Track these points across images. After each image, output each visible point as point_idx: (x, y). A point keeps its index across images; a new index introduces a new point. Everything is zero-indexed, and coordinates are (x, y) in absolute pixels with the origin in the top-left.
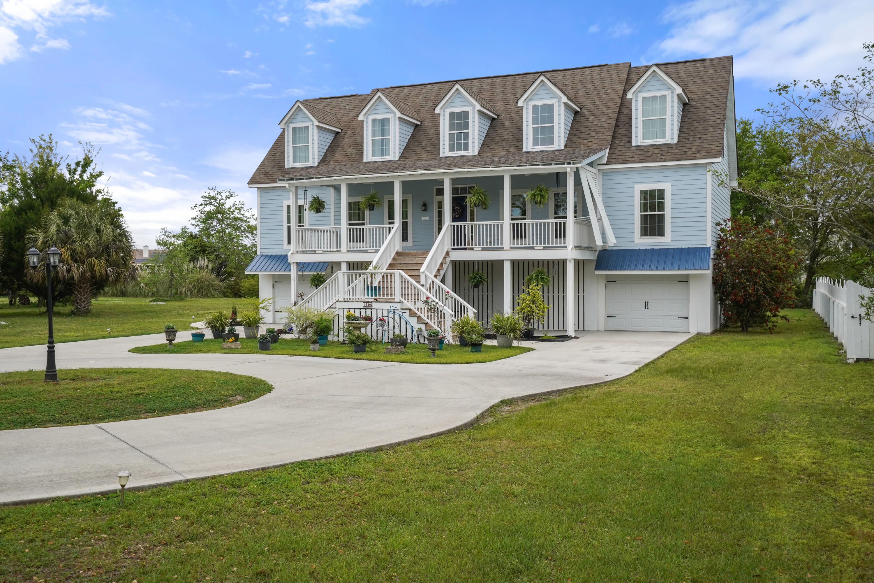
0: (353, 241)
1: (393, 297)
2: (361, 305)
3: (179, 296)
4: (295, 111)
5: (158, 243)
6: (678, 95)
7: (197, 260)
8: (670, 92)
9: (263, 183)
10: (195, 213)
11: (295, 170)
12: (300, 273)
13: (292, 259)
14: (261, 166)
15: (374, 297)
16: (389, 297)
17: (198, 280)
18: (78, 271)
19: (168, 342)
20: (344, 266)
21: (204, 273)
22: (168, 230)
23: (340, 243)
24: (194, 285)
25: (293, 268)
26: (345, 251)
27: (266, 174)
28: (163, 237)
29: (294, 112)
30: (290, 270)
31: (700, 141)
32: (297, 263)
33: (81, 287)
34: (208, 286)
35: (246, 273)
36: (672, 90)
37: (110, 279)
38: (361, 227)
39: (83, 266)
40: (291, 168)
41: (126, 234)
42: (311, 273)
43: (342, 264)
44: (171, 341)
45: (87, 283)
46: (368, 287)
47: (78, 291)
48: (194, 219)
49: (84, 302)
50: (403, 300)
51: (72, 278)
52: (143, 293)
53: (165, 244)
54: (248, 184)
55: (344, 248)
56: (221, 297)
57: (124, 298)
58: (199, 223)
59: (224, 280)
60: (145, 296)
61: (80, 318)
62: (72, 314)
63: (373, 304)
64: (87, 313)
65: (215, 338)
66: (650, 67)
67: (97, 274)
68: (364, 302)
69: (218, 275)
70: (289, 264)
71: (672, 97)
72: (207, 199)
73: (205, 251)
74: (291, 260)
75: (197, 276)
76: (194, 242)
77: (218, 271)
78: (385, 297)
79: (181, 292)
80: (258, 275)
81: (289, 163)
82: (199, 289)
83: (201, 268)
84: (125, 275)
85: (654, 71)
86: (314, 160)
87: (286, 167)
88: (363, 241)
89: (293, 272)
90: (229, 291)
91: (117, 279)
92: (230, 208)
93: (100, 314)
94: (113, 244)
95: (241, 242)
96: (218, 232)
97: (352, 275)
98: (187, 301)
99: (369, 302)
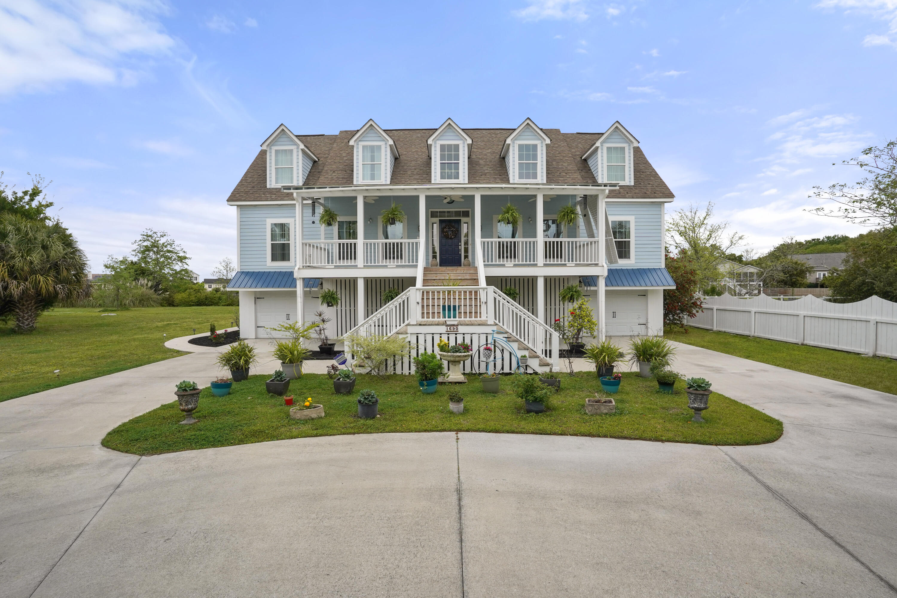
18: (18, 288)
33: (23, 305)
37: (60, 296)
39: (25, 284)
45: (32, 300)
47: (20, 309)
49: (28, 319)
51: (11, 296)
61: (22, 337)
62: (13, 332)
64: (32, 331)
67: (44, 291)
84: (77, 292)
91: (69, 296)
93: (47, 331)
94: (64, 261)
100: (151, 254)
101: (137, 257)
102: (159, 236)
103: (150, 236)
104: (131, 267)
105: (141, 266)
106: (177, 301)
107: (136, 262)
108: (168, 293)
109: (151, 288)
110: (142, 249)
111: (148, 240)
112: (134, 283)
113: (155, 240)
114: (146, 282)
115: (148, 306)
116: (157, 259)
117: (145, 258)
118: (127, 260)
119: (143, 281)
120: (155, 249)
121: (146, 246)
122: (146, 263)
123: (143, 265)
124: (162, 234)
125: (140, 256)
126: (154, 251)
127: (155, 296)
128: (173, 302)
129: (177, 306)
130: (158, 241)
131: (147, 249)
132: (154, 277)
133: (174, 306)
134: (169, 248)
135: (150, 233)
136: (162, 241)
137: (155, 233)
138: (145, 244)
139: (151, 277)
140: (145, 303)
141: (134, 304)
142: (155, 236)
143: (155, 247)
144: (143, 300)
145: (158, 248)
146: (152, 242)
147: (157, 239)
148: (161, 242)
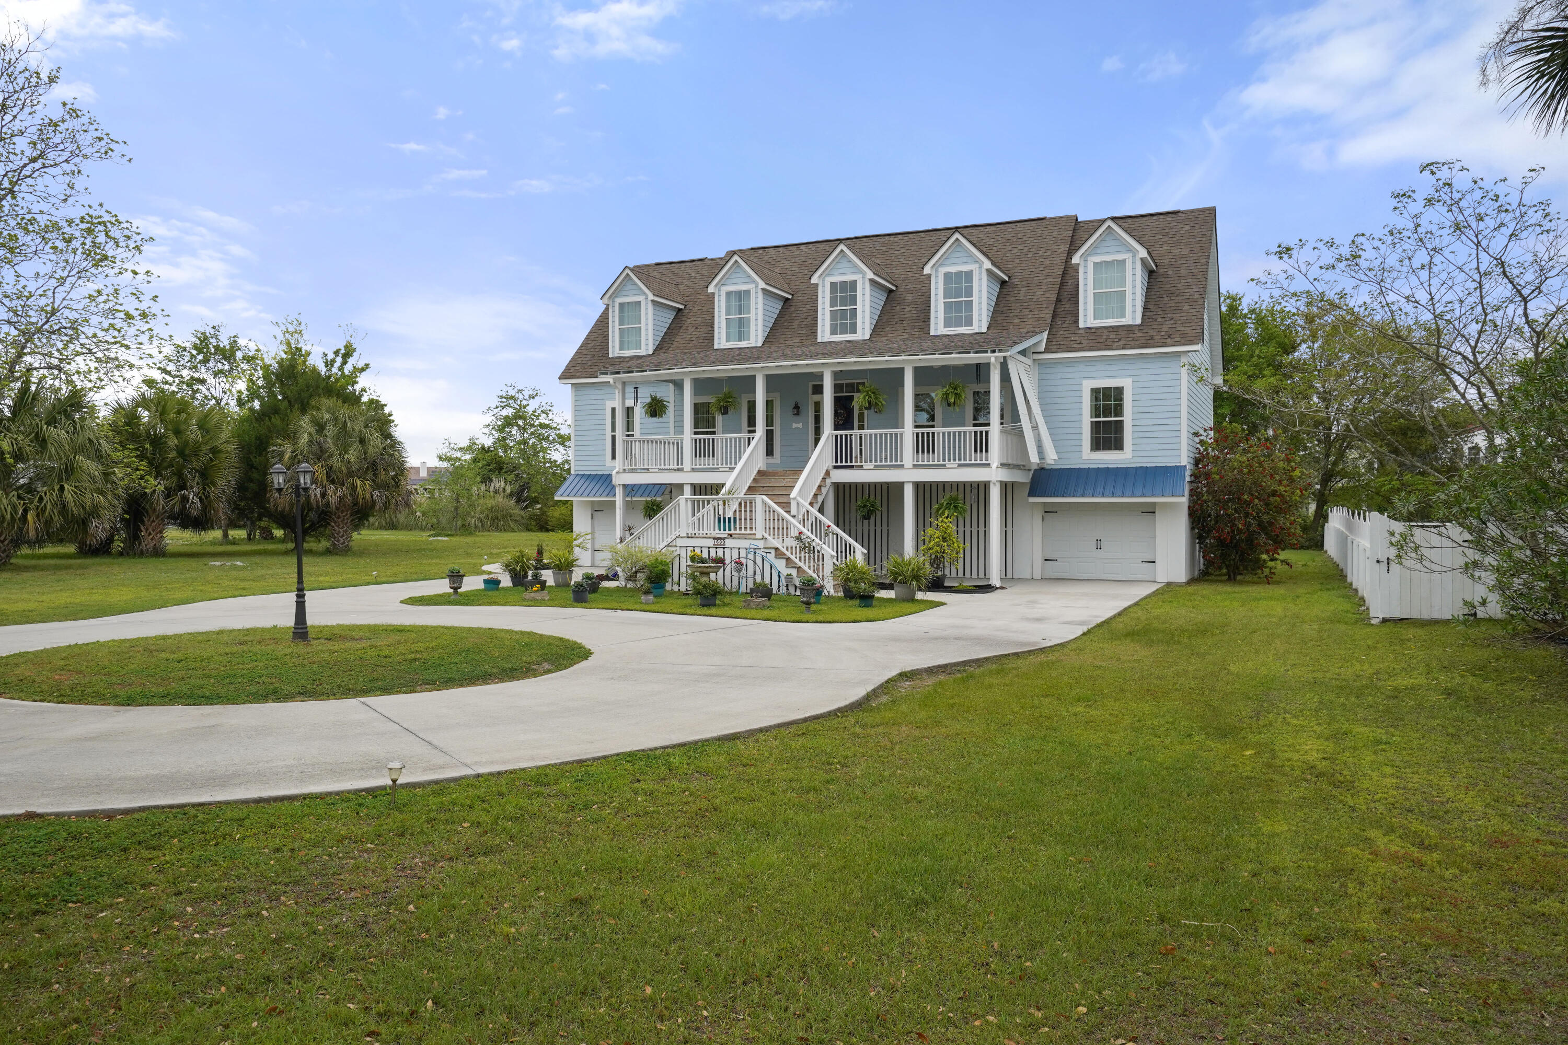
0: (700, 456)
1: (753, 532)
2: (710, 542)
3: (466, 530)
4: (623, 280)
5: (440, 458)
6: (1141, 259)
7: (491, 480)
8: (1131, 255)
9: (578, 378)
10: (489, 419)
11: (622, 359)
12: (628, 499)
13: (620, 479)
14: (576, 354)
15: (727, 531)
16: (749, 532)
17: (492, 507)
18: (335, 495)
19: (452, 591)
20: (687, 490)
21: (499, 498)
22: (452, 441)
23: (682, 458)
24: (487, 515)
25: (619, 492)
26: (689, 469)
27: (583, 365)
28: (446, 450)
29: (621, 283)
30: (615, 495)
31: (1172, 322)
32: (624, 485)
33: (339, 517)
34: (505, 516)
35: (556, 498)
36: (1134, 252)
37: (377, 506)
38: (711, 436)
39: (342, 489)
40: (617, 358)
41: (397, 447)
42: (643, 499)
43: (685, 487)
44: (455, 589)
45: (348, 511)
46: (719, 519)
47: (335, 523)
48: (487, 426)
49: (343, 536)
50: (766, 536)
51: (328, 505)
52: (419, 524)
53: (448, 459)
54: (560, 378)
55: (687, 465)
56: (522, 531)
57: (394, 532)
58: (494, 432)
59: (526, 507)
60: (422, 529)
61: (338, 557)
62: (328, 552)
63: (726, 540)
64: (347, 552)
65: (515, 585)
66: (1104, 221)
67: (360, 499)
68: (714, 538)
69: (519, 501)
70: (614, 487)
71: (1134, 262)
72: (504, 400)
73: (501, 469)
74: (615, 481)
75: (490, 502)
76: (487, 457)
77: (517, 497)
78: (743, 532)
79: (469, 524)
80: (572, 502)
81: (615, 351)
82: (493, 520)
83: (496, 492)
84: (396, 500)
85: (1109, 226)
86: (647, 346)
87: (610, 355)
88: (713, 456)
89: (619, 498)
90: (534, 523)
91: (386, 506)
92: (534, 412)
93: (362, 554)
94: (381, 459)
95: (549, 456)
96: (519, 443)
97: (698, 502)
98: (477, 536)
99: (720, 538)
100: (514, 432)
101: (491, 437)
102: (527, 397)
103: (512, 398)
104: (481, 456)
105: (497, 454)
106: (552, 522)
107: (489, 447)
108: (539, 506)
109: (511, 495)
110: (499, 423)
111: (508, 405)
112: (483, 487)
113: (520, 406)
114: (503, 485)
115: (505, 530)
116: (525, 442)
117: (504, 439)
118: (475, 444)
119: (498, 483)
120: (520, 422)
121: (507, 417)
122: (506, 448)
123: (501, 453)
124: (531, 392)
125: (496, 436)
126: (519, 426)
127: (517, 511)
128: (547, 523)
129: (553, 530)
130: (525, 407)
131: (508, 422)
132: (517, 476)
133: (548, 530)
134: (543, 420)
135: (512, 393)
136: (532, 406)
137: (520, 391)
138: (505, 413)
139: (511, 477)
140: (501, 524)
141: (483, 526)
142: (521, 397)
143: (520, 417)
144: (497, 518)
145: (525, 419)
146: (516, 409)
147: (524, 403)
148: (530, 409)
